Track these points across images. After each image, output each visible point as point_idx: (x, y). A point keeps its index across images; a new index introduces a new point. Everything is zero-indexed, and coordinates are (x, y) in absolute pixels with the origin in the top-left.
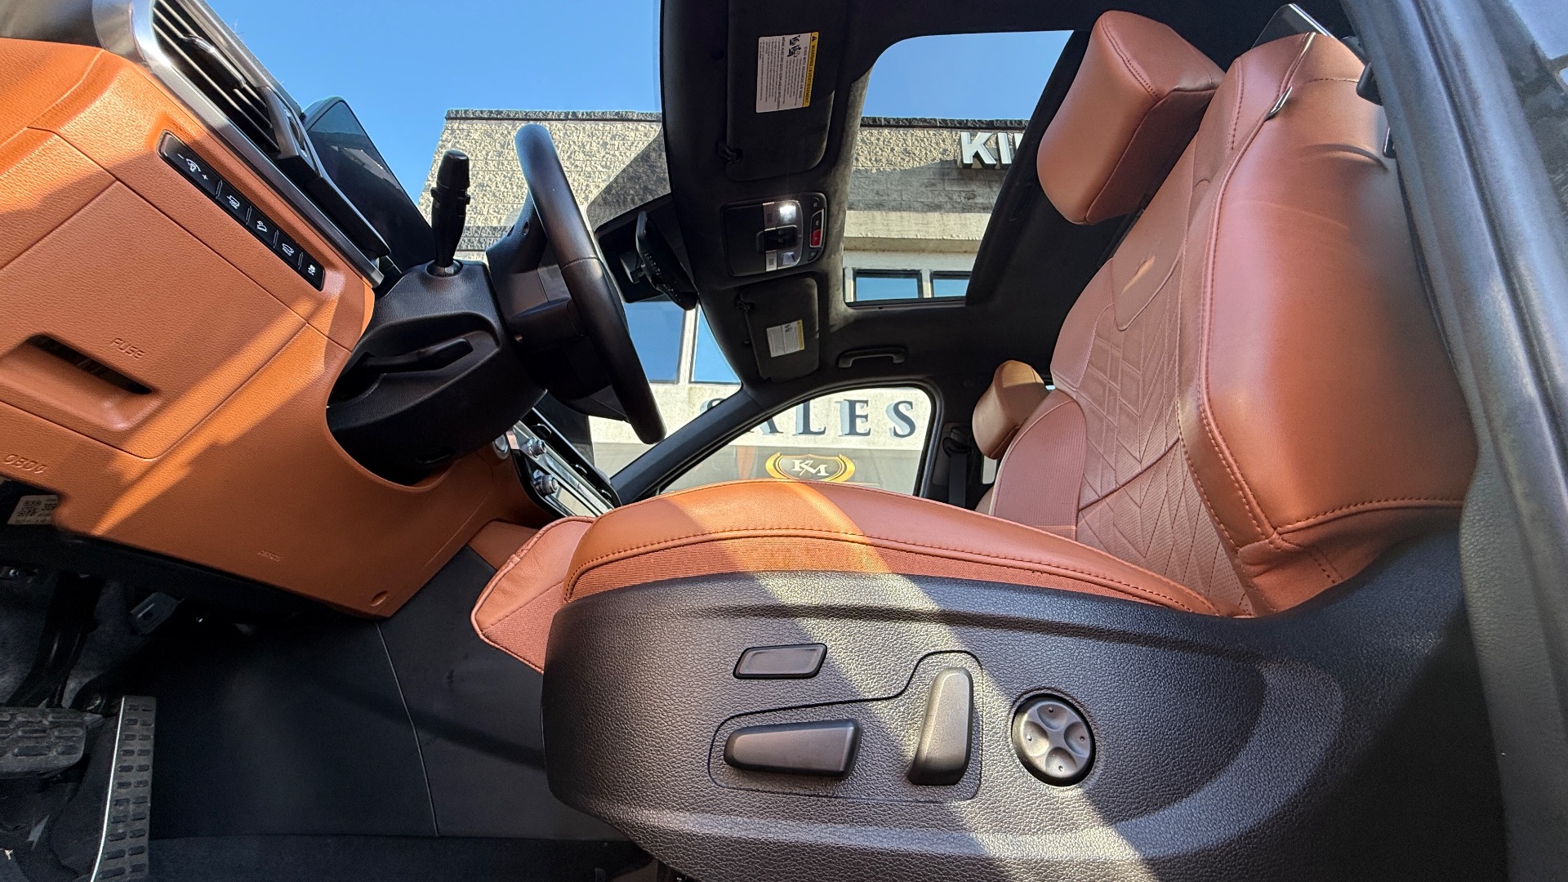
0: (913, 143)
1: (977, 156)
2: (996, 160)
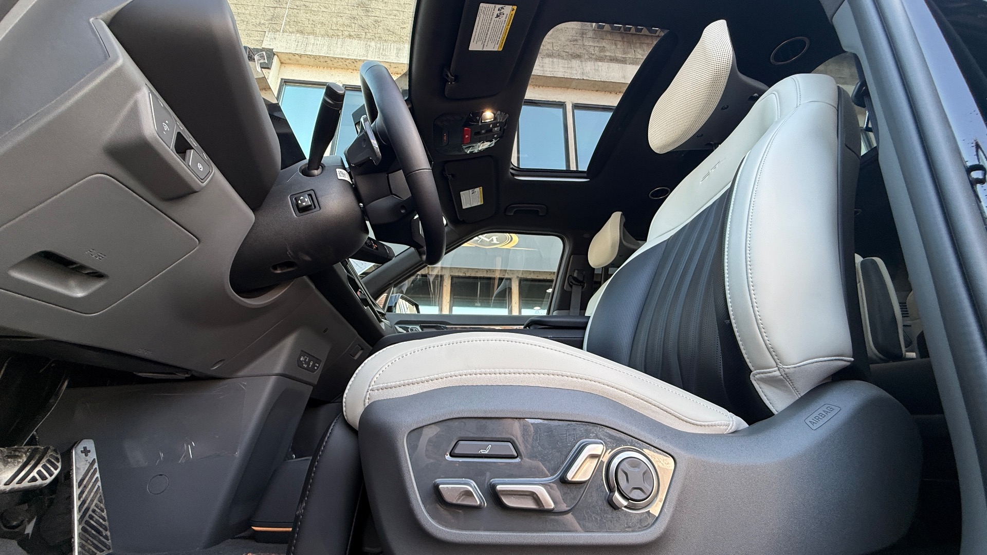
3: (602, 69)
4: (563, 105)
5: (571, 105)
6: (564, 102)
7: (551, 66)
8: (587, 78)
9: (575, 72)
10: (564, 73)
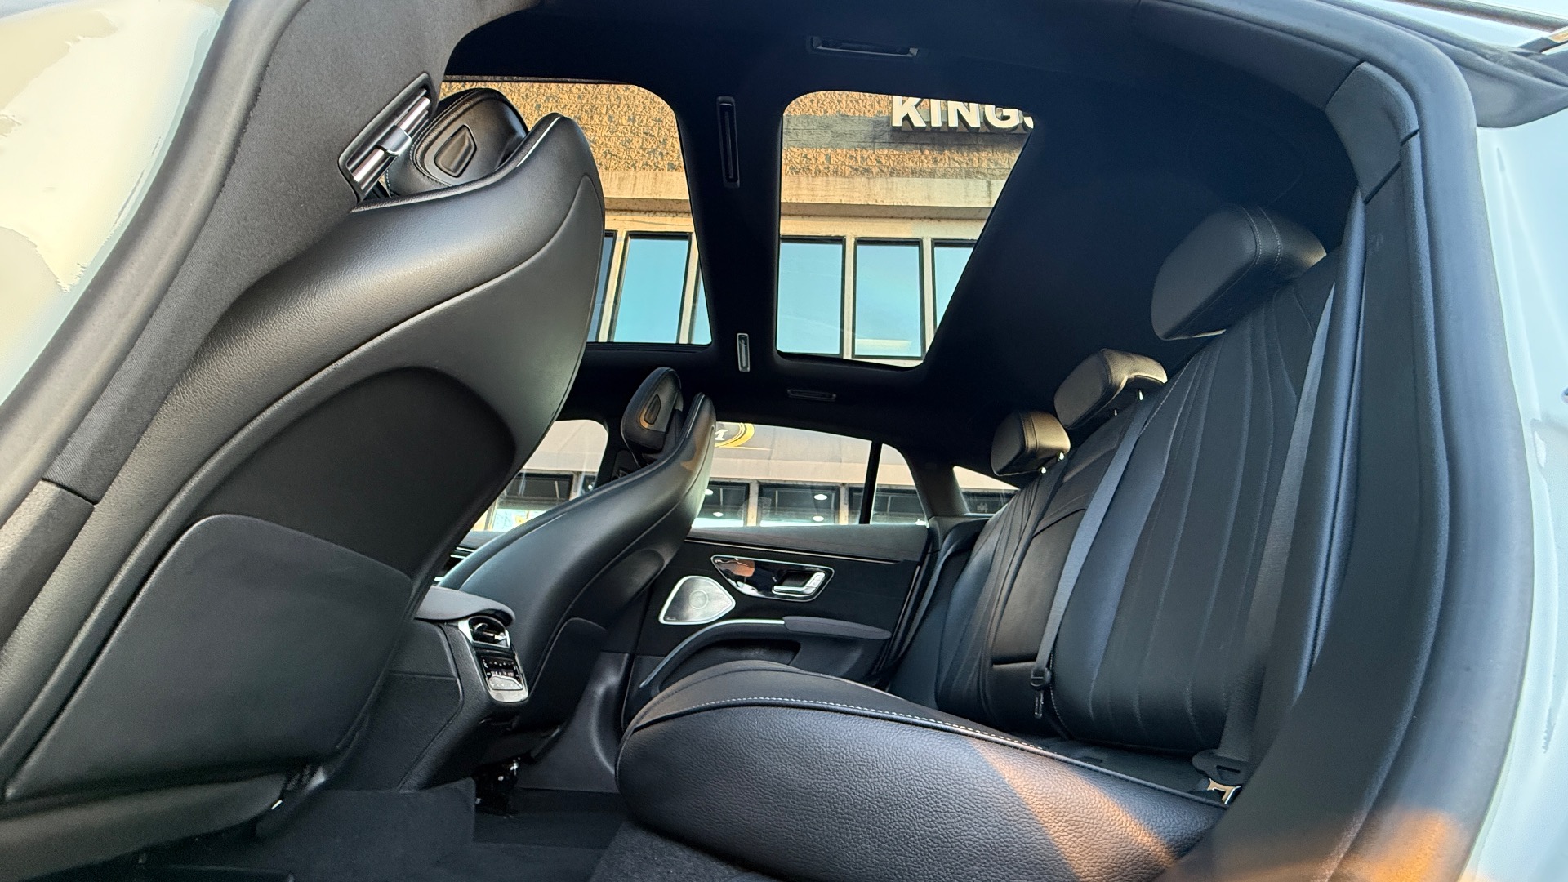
0: (847, 105)
1: (907, 118)
2: (926, 123)
3: (897, 189)
4: (841, 240)
5: (853, 240)
6: (843, 237)
7: (824, 188)
8: (874, 203)
9: (857, 195)
10: (841, 198)
